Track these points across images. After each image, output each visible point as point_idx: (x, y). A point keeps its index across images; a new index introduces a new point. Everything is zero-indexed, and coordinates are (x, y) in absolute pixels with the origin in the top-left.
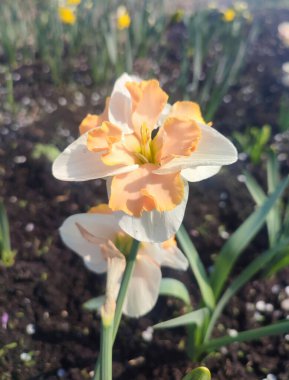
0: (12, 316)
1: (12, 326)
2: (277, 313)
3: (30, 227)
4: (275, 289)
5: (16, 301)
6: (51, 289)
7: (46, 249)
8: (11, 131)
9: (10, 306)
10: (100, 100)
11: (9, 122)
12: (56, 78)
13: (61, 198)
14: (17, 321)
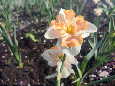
0: (24, 82)
1: (24, 84)
2: (97, 78)
3: (26, 57)
4: (96, 71)
5: (24, 77)
6: (34, 73)
7: (32, 62)
8: (18, 30)
9: (23, 79)
10: (43, 21)
11: (18, 28)
12: (30, 15)
13: (34, 48)
14: (25, 83)
